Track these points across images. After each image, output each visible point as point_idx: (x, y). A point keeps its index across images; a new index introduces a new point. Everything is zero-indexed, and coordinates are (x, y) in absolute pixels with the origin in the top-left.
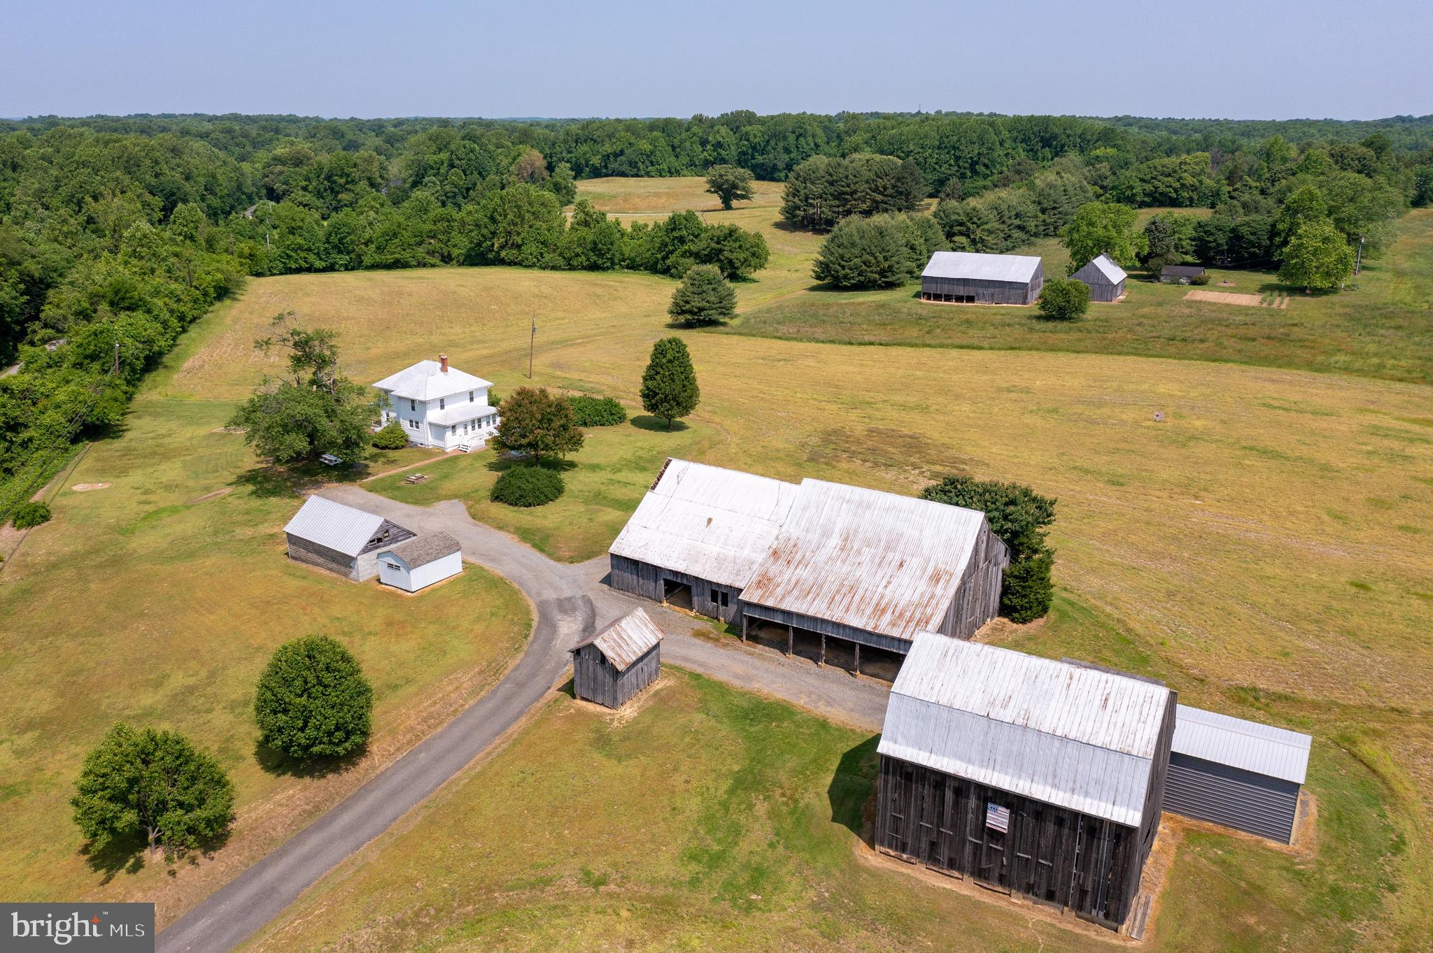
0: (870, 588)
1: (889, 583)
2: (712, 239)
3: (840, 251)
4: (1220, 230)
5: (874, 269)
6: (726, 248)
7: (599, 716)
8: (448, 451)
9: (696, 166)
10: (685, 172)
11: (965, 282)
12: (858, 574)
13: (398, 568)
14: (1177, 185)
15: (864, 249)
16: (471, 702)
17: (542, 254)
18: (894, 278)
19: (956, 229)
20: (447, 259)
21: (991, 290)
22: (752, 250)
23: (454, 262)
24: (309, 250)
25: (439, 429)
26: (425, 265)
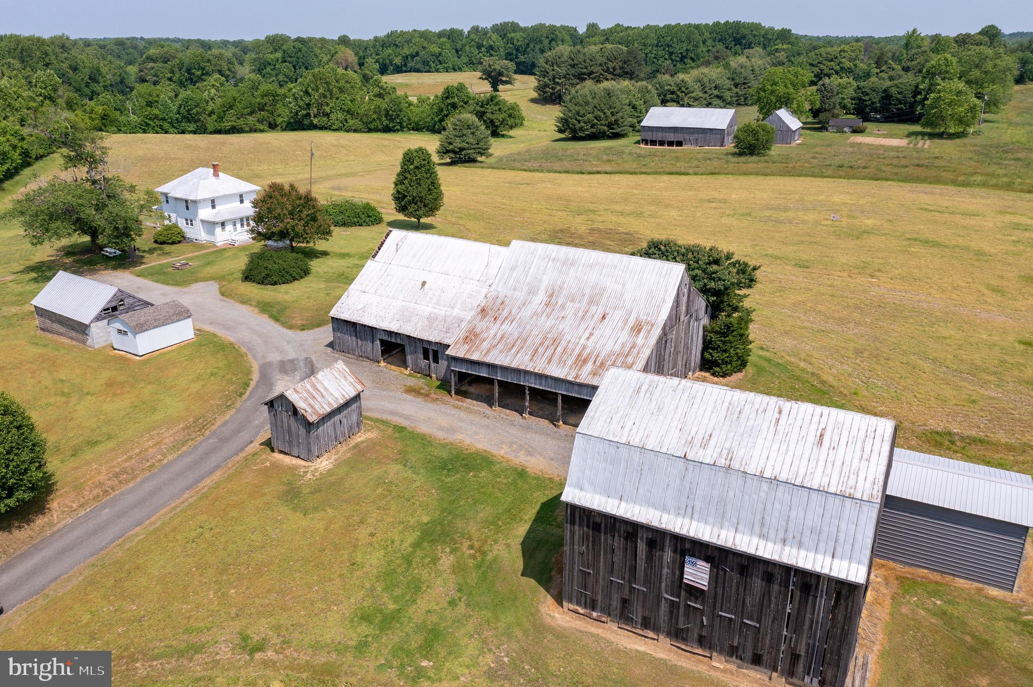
0: (573, 340)
1: (591, 334)
2: (477, 104)
3: (577, 108)
4: (874, 90)
5: (603, 122)
6: (487, 111)
7: (293, 469)
8: (219, 244)
9: (474, 64)
10: (466, 69)
11: (675, 130)
12: (561, 327)
13: (125, 333)
14: (838, 68)
15: (595, 107)
16: (171, 457)
17: (346, 120)
18: (619, 130)
19: (669, 96)
20: (272, 126)
21: (696, 136)
22: (508, 112)
23: (279, 128)
24: (163, 119)
25: (210, 225)
26: (255, 131)
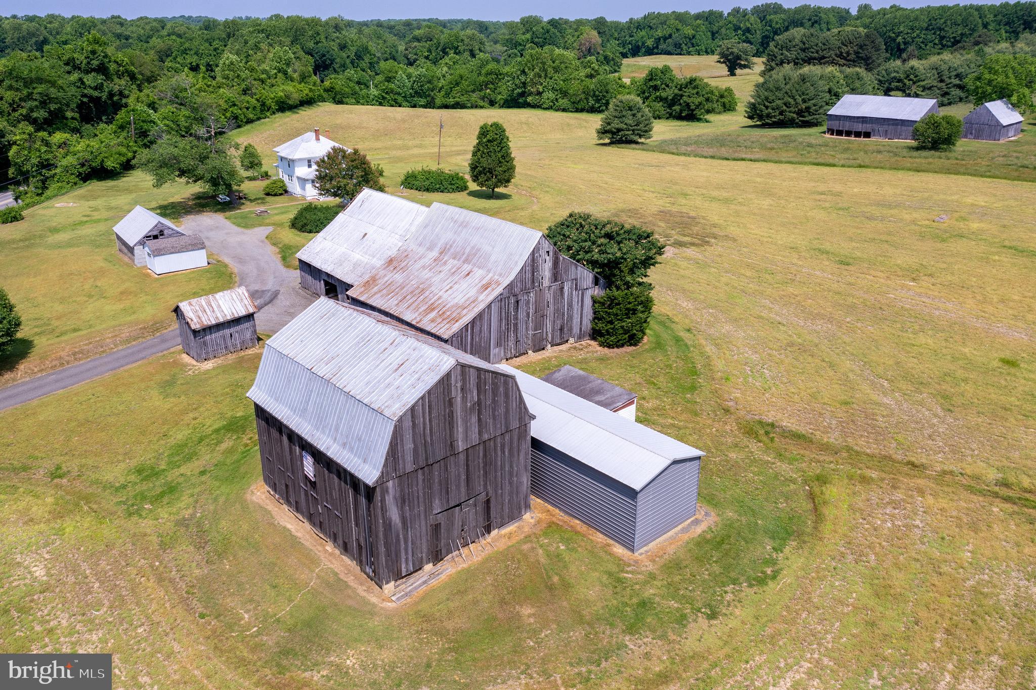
0: (435, 292)
1: (451, 288)
2: (676, 87)
3: (766, 93)
5: (792, 109)
6: (686, 94)
8: (308, 199)
11: (864, 120)
12: (434, 280)
13: (150, 255)
15: (786, 93)
17: (557, 100)
18: (810, 118)
19: (894, 84)
20: (492, 103)
21: (886, 127)
22: (706, 96)
23: (497, 105)
24: (399, 94)
25: (303, 182)
26: (476, 107)
